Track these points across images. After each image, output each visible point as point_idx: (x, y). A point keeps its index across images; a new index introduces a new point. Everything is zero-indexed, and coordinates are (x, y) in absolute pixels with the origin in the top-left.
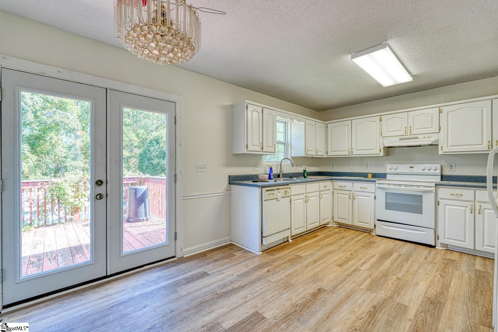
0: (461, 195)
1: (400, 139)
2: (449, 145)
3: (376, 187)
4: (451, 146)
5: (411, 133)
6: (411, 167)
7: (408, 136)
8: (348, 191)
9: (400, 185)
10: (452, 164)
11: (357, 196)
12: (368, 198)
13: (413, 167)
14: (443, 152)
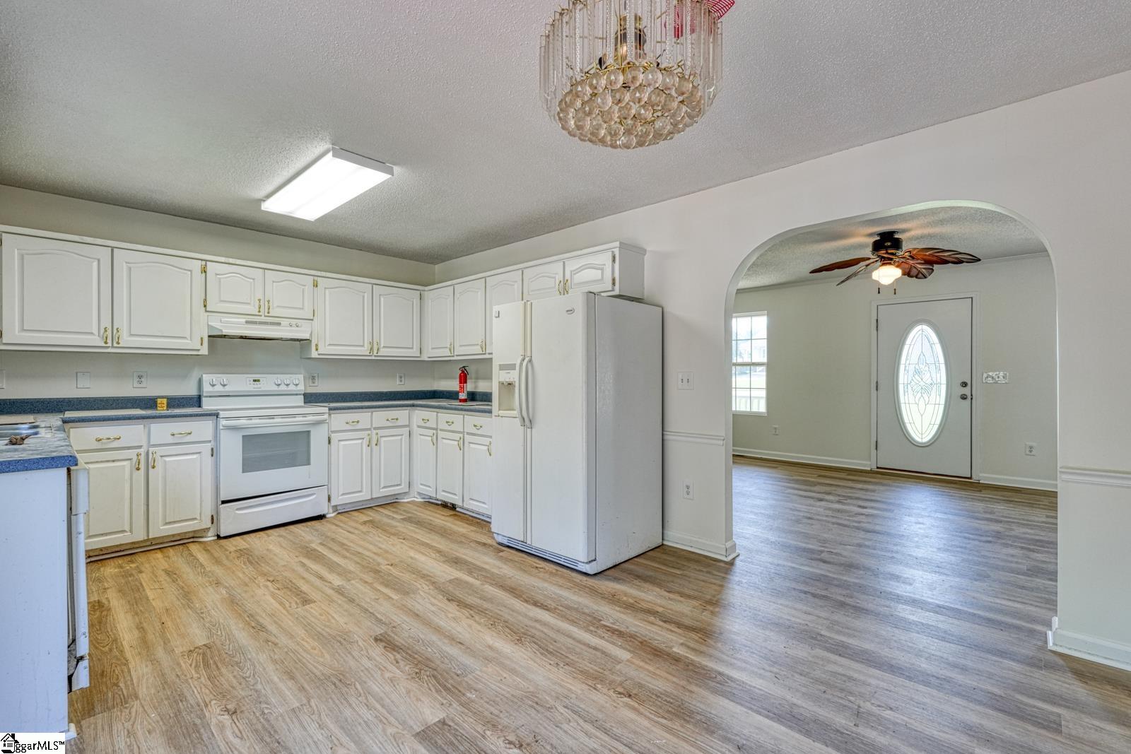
0: (358, 422)
1: (247, 322)
2: (327, 344)
3: (221, 427)
4: (330, 345)
5: (268, 313)
6: (255, 381)
7: (263, 319)
8: (129, 448)
9: (272, 417)
10: (315, 375)
11: (161, 456)
12: (195, 456)
13: (259, 381)
14: (319, 354)
